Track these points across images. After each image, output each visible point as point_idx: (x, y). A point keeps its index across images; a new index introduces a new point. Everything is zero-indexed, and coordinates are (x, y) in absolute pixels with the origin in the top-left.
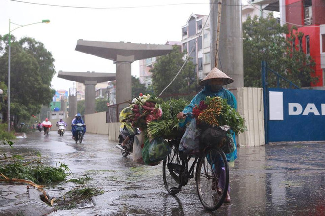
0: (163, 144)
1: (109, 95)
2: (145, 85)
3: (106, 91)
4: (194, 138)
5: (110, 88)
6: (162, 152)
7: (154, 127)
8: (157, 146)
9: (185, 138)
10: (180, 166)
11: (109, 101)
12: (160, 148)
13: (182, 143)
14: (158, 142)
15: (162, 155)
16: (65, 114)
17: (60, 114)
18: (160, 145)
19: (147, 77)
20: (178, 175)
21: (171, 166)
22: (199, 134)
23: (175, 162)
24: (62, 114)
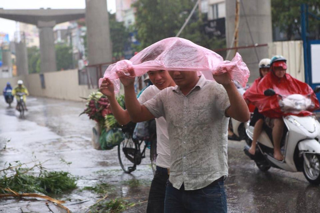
0: (118, 132)
1: (71, 39)
2: (123, 23)
3: (67, 33)
4: (144, 128)
5: (72, 29)
6: (117, 139)
7: (111, 119)
8: (113, 134)
9: (137, 129)
10: (134, 149)
11: (71, 48)
12: (116, 136)
13: (135, 133)
14: (114, 131)
15: (118, 142)
16: (10, 70)
17: (3, 71)
18: (115, 133)
19: (126, 11)
20: (133, 157)
21: (126, 150)
22: (147, 125)
23: (128, 146)
24: (7, 71)
